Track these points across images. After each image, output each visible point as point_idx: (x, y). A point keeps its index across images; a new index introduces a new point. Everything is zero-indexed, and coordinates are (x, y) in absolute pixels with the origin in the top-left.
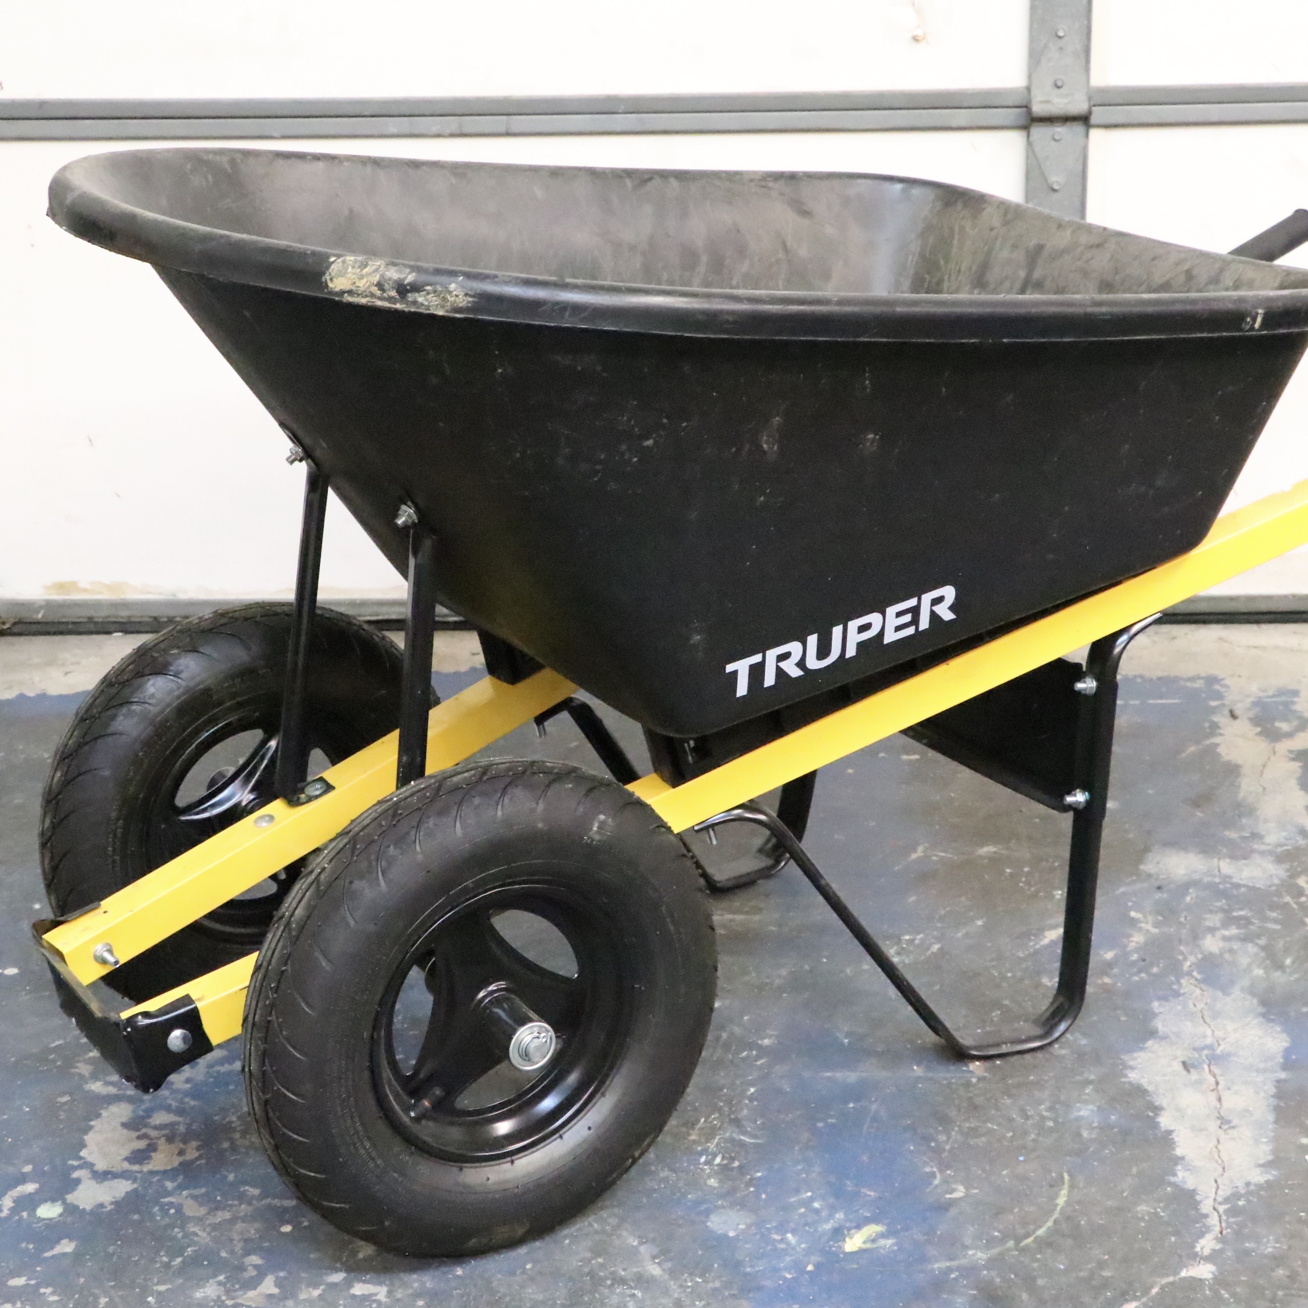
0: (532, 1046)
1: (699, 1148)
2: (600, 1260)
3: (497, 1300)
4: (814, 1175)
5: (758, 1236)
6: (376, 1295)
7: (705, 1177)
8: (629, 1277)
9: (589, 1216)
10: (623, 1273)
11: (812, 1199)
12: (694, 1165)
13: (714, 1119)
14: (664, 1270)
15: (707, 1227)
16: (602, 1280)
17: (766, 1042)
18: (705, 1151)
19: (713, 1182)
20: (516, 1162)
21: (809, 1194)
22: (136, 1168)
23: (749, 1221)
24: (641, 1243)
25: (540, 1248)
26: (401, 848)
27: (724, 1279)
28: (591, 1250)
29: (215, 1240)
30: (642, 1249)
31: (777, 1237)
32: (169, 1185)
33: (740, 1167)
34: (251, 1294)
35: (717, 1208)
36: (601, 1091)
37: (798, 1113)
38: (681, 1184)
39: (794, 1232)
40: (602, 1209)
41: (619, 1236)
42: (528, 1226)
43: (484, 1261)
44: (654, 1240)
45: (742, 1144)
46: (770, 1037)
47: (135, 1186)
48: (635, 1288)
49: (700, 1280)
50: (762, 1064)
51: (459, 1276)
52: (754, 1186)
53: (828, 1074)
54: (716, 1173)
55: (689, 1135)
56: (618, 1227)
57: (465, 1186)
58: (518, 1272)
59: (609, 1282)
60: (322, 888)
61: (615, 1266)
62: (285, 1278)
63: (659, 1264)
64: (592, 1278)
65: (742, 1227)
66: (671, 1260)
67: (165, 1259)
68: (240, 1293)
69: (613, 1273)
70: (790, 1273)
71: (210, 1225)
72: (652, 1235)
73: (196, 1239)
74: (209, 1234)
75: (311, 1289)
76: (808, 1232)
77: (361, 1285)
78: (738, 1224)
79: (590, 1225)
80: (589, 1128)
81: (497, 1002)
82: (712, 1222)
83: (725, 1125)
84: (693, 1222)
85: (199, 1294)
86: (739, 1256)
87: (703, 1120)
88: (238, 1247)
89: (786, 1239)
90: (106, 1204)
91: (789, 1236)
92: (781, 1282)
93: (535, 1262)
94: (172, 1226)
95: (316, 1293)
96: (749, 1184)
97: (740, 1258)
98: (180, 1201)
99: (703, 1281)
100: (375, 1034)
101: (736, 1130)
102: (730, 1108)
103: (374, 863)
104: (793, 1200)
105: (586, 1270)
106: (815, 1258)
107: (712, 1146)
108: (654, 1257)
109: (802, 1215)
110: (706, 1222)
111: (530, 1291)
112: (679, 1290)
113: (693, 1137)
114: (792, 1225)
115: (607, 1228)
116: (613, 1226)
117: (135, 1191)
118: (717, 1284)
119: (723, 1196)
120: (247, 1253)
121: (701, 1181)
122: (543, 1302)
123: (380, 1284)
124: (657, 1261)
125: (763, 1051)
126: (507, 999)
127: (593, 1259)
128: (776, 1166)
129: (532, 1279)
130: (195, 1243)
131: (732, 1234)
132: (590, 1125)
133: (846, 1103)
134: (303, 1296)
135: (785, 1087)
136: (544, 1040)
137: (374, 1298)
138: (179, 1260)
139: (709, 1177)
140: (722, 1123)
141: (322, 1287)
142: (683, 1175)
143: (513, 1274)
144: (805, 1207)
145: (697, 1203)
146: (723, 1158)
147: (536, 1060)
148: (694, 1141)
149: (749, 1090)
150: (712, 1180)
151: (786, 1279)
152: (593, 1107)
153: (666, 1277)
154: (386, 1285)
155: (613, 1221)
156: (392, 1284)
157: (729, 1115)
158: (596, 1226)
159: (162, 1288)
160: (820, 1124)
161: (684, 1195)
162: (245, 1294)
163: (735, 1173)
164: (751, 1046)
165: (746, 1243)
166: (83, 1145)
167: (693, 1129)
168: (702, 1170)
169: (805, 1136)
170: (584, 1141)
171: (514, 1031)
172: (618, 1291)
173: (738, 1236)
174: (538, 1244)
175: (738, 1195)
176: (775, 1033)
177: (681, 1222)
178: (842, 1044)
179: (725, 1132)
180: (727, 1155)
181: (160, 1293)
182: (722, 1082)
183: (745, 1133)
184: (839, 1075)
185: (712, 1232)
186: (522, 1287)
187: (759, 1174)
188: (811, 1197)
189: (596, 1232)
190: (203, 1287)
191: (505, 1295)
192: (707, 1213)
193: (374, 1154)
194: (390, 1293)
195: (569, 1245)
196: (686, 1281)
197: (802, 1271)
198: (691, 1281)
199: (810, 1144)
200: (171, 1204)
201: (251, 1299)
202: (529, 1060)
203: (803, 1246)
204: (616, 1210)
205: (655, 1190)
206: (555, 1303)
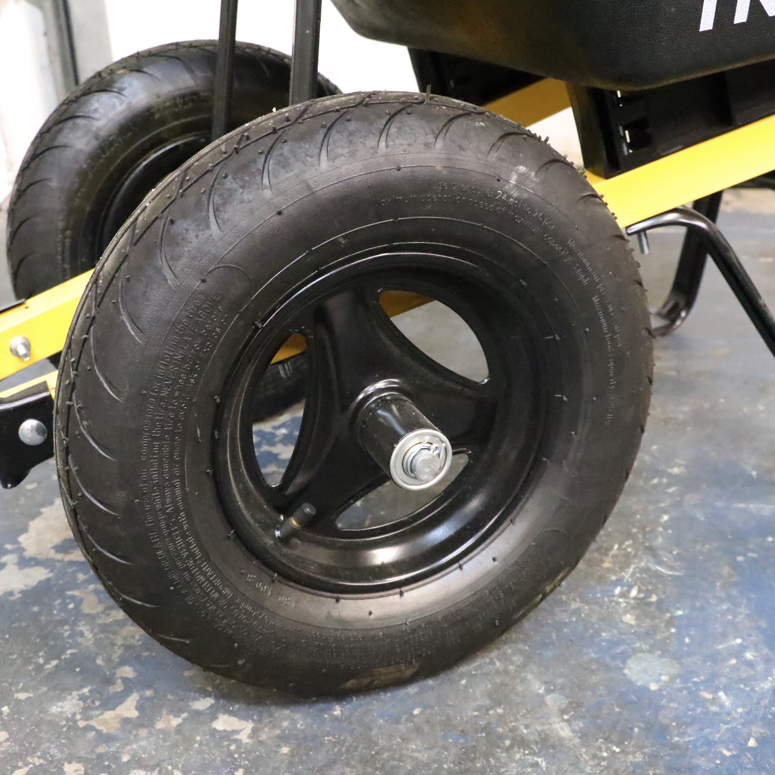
0: (420, 459)
1: (614, 578)
2: (500, 711)
3: (372, 756)
4: (741, 617)
5: (685, 692)
6: (237, 732)
7: (621, 612)
8: (532, 738)
9: (492, 651)
10: (525, 731)
11: (743, 648)
12: (608, 597)
13: (628, 546)
14: (573, 731)
15: (624, 675)
16: (501, 737)
17: (675, 471)
18: (619, 582)
19: (629, 618)
20: (405, 594)
21: (739, 641)
22: (59, 556)
23: (673, 671)
24: (548, 691)
25: (432, 688)
26: (243, 179)
27: (646, 750)
28: (489, 695)
29: (98, 643)
30: (549, 699)
31: (708, 696)
32: (81, 577)
33: (659, 602)
34: (109, 715)
35: (635, 651)
36: (510, 517)
37: (715, 545)
38: (594, 618)
39: (726, 689)
40: (506, 643)
41: (523, 680)
42: (417, 665)
43: (368, 699)
44: (562, 688)
45: (658, 575)
46: (679, 466)
47: (51, 575)
48: (538, 755)
49: (618, 750)
50: (673, 492)
51: (336, 718)
52: (674, 627)
53: (742, 505)
54: (633, 608)
55: (603, 562)
56: (524, 666)
57: (341, 621)
58: (403, 719)
59: (508, 743)
60: (137, 231)
61: (517, 720)
62: (149, 699)
63: (568, 721)
64: (488, 734)
65: (665, 678)
66: (583, 717)
67: (41, 661)
68: (98, 712)
69: (513, 730)
70: (728, 750)
71: (99, 625)
72: (560, 681)
73: (80, 640)
74: (95, 635)
75: (171, 717)
76: (743, 690)
77: (226, 716)
78: (661, 675)
79: (492, 663)
80: (494, 560)
81: (384, 403)
82: (630, 669)
83: (640, 553)
84: (608, 668)
85: (54, 709)
86: (665, 717)
87: (616, 546)
88: (117, 654)
89: (719, 698)
90: (16, 592)
91: (721, 694)
92: (718, 762)
93: (426, 707)
94: (62, 622)
95: (175, 722)
96: (670, 623)
97: (666, 721)
98: (83, 595)
99: (622, 752)
100: (216, 433)
101: (652, 560)
102: (644, 536)
103: (204, 198)
104: (721, 647)
105: (482, 723)
106: (757, 729)
107: (627, 575)
108: (563, 712)
109: (734, 668)
110: (623, 669)
111: (414, 747)
112: (591, 763)
113: (606, 565)
114: (723, 680)
115: (511, 667)
116: (517, 667)
117: (48, 580)
118: (639, 758)
119: (639, 636)
120: (123, 662)
121: (616, 616)
122: (427, 765)
123: (246, 718)
124: (566, 717)
125: (674, 480)
126: (395, 400)
127: (492, 707)
128: (698, 604)
129: (418, 730)
130: (77, 645)
131: (653, 687)
132: (495, 555)
133: (765, 536)
134: (160, 725)
135: (699, 516)
136: (436, 452)
137: (236, 737)
138: (55, 663)
139: (625, 612)
140: (637, 551)
141: (185, 715)
142: (597, 608)
143: (397, 720)
144: (736, 658)
145: (613, 643)
146: (640, 591)
147: (425, 477)
148: (607, 569)
149: (662, 517)
150: (629, 616)
151: (724, 758)
152: (499, 535)
153: (577, 741)
154: (253, 720)
155: (518, 659)
156: (260, 721)
157: (643, 543)
158: (498, 664)
159: (22, 696)
160: (740, 559)
161: (597, 633)
162: (102, 714)
163: (653, 609)
164: (660, 474)
165: (671, 700)
166: (25, 530)
167: (607, 555)
168: (618, 603)
169: (726, 570)
170: (489, 573)
171: (398, 438)
172: (518, 756)
173: (660, 690)
174: (430, 682)
175: (659, 637)
176: (684, 463)
177: (594, 667)
178: (751, 476)
179: (641, 560)
180: (643, 588)
181: (18, 702)
182: (635, 507)
183: (660, 563)
184: (752, 507)
185: (630, 682)
186: (405, 739)
187: (680, 613)
188: (741, 645)
189: (498, 672)
190: (64, 699)
191: (384, 749)
192: (624, 657)
193: (218, 582)
194: (255, 732)
195: (466, 687)
196: (600, 749)
197: (743, 748)
198: (606, 751)
199: (733, 580)
200: (73, 598)
201: (105, 722)
202: (416, 478)
203: (740, 710)
204: (521, 646)
205: (566, 624)
206: (441, 766)
